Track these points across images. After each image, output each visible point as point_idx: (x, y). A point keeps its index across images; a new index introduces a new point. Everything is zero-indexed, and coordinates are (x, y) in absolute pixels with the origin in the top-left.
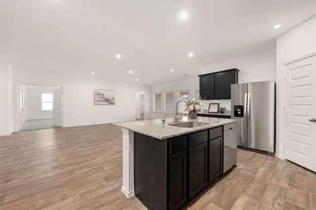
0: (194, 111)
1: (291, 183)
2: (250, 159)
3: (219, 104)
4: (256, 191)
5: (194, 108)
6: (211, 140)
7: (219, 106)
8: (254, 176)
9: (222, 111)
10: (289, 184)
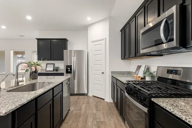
0: (36, 72)
1: (97, 109)
2: (77, 101)
3: (54, 64)
4: (83, 122)
5: (36, 69)
6: (55, 96)
7: (54, 66)
8: (81, 113)
9: (57, 69)
10: (96, 110)
